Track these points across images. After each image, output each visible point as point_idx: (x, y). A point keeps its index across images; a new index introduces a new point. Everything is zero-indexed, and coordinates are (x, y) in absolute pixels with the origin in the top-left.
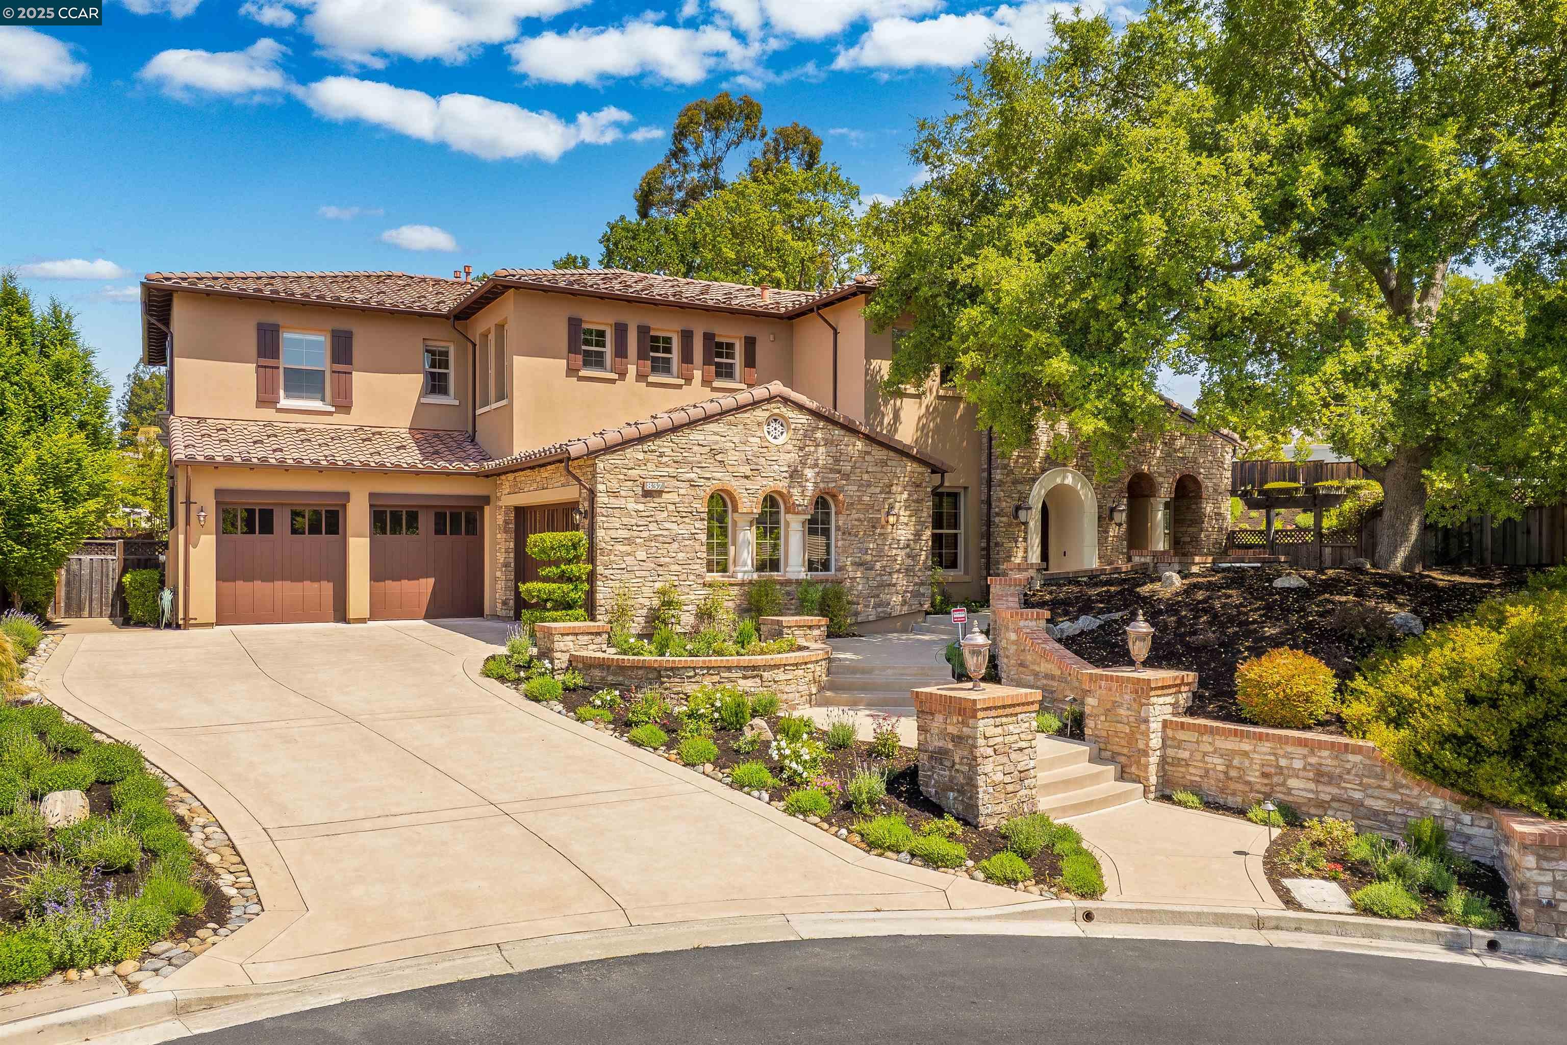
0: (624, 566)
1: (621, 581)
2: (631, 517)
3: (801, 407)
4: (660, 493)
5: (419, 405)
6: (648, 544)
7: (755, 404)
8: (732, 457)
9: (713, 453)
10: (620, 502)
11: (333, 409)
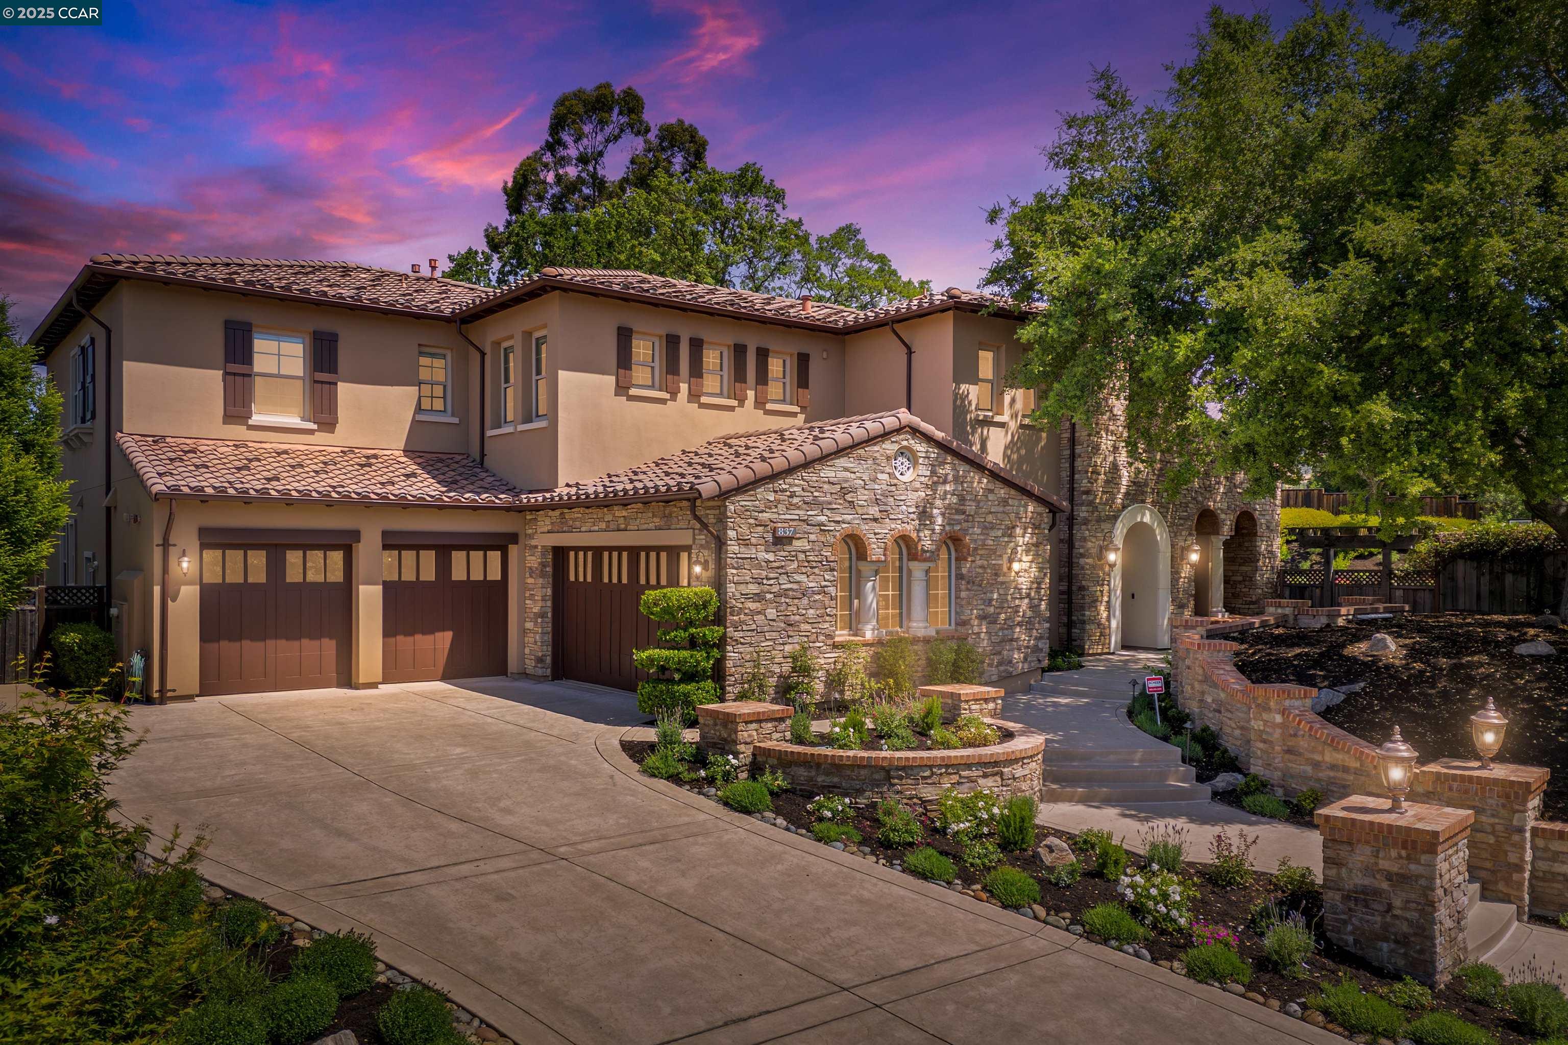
0: (754, 627)
1: (750, 644)
2: (760, 568)
3: (928, 439)
4: (790, 539)
5: (414, 421)
6: (778, 599)
7: (885, 435)
8: (862, 497)
9: (844, 492)
10: (751, 552)
11: (315, 427)
